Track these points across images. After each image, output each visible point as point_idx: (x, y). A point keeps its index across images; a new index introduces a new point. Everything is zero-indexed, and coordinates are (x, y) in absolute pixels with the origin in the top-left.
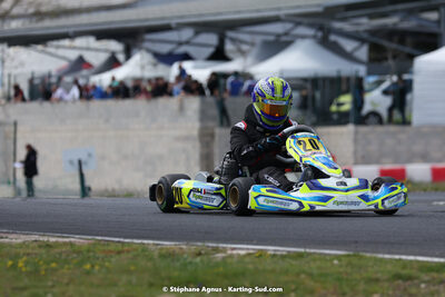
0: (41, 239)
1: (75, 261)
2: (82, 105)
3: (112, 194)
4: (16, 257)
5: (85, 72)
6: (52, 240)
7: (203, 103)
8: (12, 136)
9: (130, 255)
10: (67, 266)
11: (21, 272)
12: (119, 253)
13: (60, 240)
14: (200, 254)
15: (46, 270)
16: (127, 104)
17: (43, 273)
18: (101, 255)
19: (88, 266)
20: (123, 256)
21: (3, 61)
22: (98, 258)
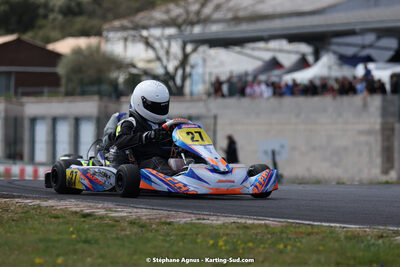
0: (239, 221)
1: (269, 242)
2: (275, 101)
3: (301, 181)
4: (216, 237)
5: (277, 72)
6: (250, 222)
7: (384, 101)
8: (212, 127)
10: (262, 246)
11: (221, 250)
12: (309, 234)
13: (256, 222)
14: (382, 237)
15: (243, 249)
16: (316, 100)
17: (241, 251)
18: (294, 236)
19: (281, 246)
20: (312, 237)
21: (204, 61)
22: (290, 239)
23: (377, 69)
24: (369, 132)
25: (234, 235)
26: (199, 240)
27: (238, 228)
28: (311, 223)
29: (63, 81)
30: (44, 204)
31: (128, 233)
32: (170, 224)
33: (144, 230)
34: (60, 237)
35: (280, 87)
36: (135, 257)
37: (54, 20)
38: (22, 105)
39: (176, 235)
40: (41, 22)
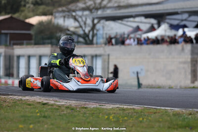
0: (120, 106)
1: (135, 117)
2: (138, 47)
3: (151, 87)
4: (109, 114)
5: (139, 32)
6: (125, 107)
7: (192, 47)
8: (107, 60)
9: (159, 114)
10: (131, 119)
11: (111, 121)
12: (155, 113)
13: (129, 107)
14: (191, 114)
15: (122, 120)
16: (158, 47)
18: (147, 114)
19: (141, 119)
20: (156, 114)
21: (103, 27)
22: (145, 115)
23: (189, 31)
24: (185, 63)
25: (118, 113)
26: (100, 116)
28: (156, 107)
29: (34, 37)
30: (24, 98)
31: (65, 112)
32: (86, 108)
33: (73, 111)
34: (32, 114)
35: (141, 41)
36: (69, 125)
37: (29, 7)
38: (13, 49)
39: (89, 114)
40: (22, 8)
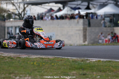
1: (50, 63)
2: (51, 21)
4: (34, 61)
6: (44, 57)
7: (84, 21)
9: (64, 61)
10: (47, 64)
11: (35, 65)
12: (61, 60)
13: (46, 57)
14: (83, 61)
16: (63, 21)
17: (41, 66)
18: (57, 61)
19: (53, 64)
21: (30, 9)
22: (56, 62)
23: (82, 11)
24: (79, 30)
25: (39, 61)
27: (40, 59)
28: (62, 57)
31: (7, 61)
32: (20, 58)
33: (12, 60)
36: (10, 68)
39: (22, 61)
